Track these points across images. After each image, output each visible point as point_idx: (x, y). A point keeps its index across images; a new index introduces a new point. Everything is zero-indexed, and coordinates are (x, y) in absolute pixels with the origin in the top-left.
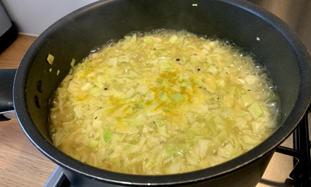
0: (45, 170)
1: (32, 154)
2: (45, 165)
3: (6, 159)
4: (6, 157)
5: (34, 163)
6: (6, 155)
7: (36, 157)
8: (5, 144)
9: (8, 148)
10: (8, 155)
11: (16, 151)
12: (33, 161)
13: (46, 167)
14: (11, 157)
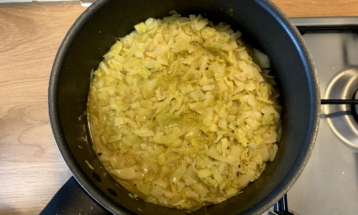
0: (62, 170)
1: (40, 161)
2: (59, 166)
3: (19, 174)
4: (17, 172)
5: (47, 168)
6: (15, 170)
7: (46, 162)
8: (6, 160)
9: (13, 163)
10: (18, 170)
11: (22, 164)
12: (46, 167)
13: (62, 168)
14: (22, 170)
